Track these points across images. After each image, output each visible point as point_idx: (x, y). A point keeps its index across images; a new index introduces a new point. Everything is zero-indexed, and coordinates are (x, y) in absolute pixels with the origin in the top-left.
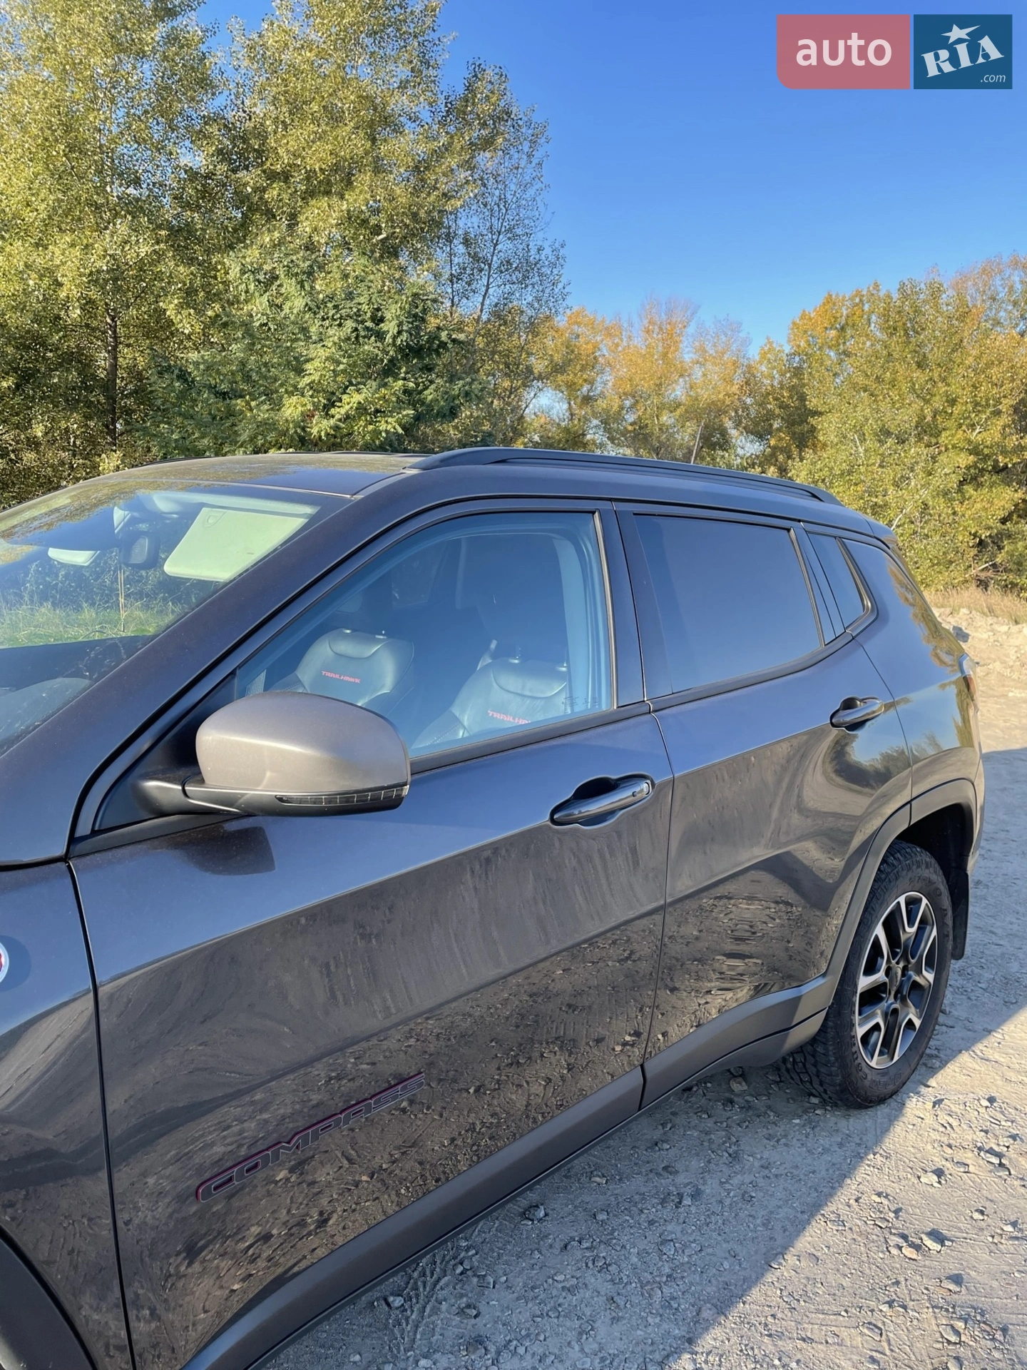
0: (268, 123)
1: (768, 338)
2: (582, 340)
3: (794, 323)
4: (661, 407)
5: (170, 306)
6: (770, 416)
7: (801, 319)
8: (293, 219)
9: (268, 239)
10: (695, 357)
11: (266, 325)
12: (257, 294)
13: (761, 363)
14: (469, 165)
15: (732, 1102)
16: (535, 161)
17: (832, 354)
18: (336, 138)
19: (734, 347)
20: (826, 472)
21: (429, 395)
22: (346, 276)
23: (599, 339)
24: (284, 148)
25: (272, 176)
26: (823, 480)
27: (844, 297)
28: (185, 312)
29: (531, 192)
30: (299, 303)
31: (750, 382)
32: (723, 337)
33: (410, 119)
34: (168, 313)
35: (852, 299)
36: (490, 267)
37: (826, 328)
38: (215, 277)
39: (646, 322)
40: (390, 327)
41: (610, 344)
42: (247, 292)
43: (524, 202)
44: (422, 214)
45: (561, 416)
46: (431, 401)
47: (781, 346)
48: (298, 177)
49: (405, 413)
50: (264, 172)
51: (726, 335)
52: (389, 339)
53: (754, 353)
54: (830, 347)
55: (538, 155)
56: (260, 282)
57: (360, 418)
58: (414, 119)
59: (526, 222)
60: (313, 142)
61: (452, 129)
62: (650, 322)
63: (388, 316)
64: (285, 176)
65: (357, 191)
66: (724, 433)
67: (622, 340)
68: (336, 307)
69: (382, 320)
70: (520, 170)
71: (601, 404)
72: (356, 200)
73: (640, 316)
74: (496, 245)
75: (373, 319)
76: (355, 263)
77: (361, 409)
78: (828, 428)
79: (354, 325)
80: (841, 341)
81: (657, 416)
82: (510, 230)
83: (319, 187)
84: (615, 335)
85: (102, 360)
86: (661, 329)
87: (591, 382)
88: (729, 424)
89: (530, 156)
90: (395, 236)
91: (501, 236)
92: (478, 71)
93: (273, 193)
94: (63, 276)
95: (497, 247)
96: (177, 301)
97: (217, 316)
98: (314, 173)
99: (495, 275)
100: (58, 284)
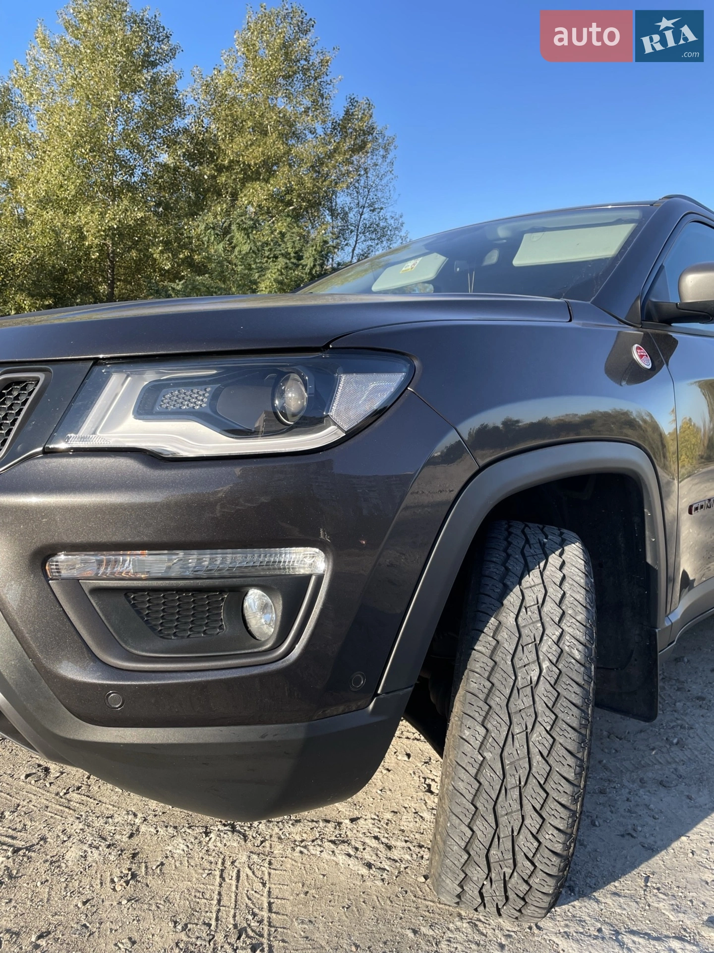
0: (219, 134)
5: (156, 252)
8: (235, 196)
9: (219, 209)
12: (215, 243)
14: (349, 163)
16: (388, 161)
18: (265, 143)
22: (273, 232)
24: (231, 150)
25: (220, 169)
28: (165, 255)
29: (384, 182)
30: (245, 248)
33: (311, 132)
34: (155, 256)
36: (358, 230)
38: (182, 234)
42: (208, 242)
43: (380, 187)
44: (321, 194)
48: (238, 169)
50: (216, 166)
52: (307, 270)
55: (390, 157)
56: (217, 235)
59: (382, 200)
60: (251, 145)
61: (337, 139)
63: (306, 255)
64: (229, 168)
65: (279, 178)
69: (302, 258)
70: (378, 167)
72: (279, 183)
74: (361, 215)
75: (296, 257)
79: (284, 261)
82: (370, 206)
83: (251, 175)
85: (104, 289)
89: (384, 157)
90: (301, 208)
91: (365, 209)
92: (353, 102)
93: (222, 179)
94: (87, 232)
95: (363, 216)
96: (160, 248)
97: (187, 257)
98: (249, 166)
99: (360, 235)
100: (83, 238)
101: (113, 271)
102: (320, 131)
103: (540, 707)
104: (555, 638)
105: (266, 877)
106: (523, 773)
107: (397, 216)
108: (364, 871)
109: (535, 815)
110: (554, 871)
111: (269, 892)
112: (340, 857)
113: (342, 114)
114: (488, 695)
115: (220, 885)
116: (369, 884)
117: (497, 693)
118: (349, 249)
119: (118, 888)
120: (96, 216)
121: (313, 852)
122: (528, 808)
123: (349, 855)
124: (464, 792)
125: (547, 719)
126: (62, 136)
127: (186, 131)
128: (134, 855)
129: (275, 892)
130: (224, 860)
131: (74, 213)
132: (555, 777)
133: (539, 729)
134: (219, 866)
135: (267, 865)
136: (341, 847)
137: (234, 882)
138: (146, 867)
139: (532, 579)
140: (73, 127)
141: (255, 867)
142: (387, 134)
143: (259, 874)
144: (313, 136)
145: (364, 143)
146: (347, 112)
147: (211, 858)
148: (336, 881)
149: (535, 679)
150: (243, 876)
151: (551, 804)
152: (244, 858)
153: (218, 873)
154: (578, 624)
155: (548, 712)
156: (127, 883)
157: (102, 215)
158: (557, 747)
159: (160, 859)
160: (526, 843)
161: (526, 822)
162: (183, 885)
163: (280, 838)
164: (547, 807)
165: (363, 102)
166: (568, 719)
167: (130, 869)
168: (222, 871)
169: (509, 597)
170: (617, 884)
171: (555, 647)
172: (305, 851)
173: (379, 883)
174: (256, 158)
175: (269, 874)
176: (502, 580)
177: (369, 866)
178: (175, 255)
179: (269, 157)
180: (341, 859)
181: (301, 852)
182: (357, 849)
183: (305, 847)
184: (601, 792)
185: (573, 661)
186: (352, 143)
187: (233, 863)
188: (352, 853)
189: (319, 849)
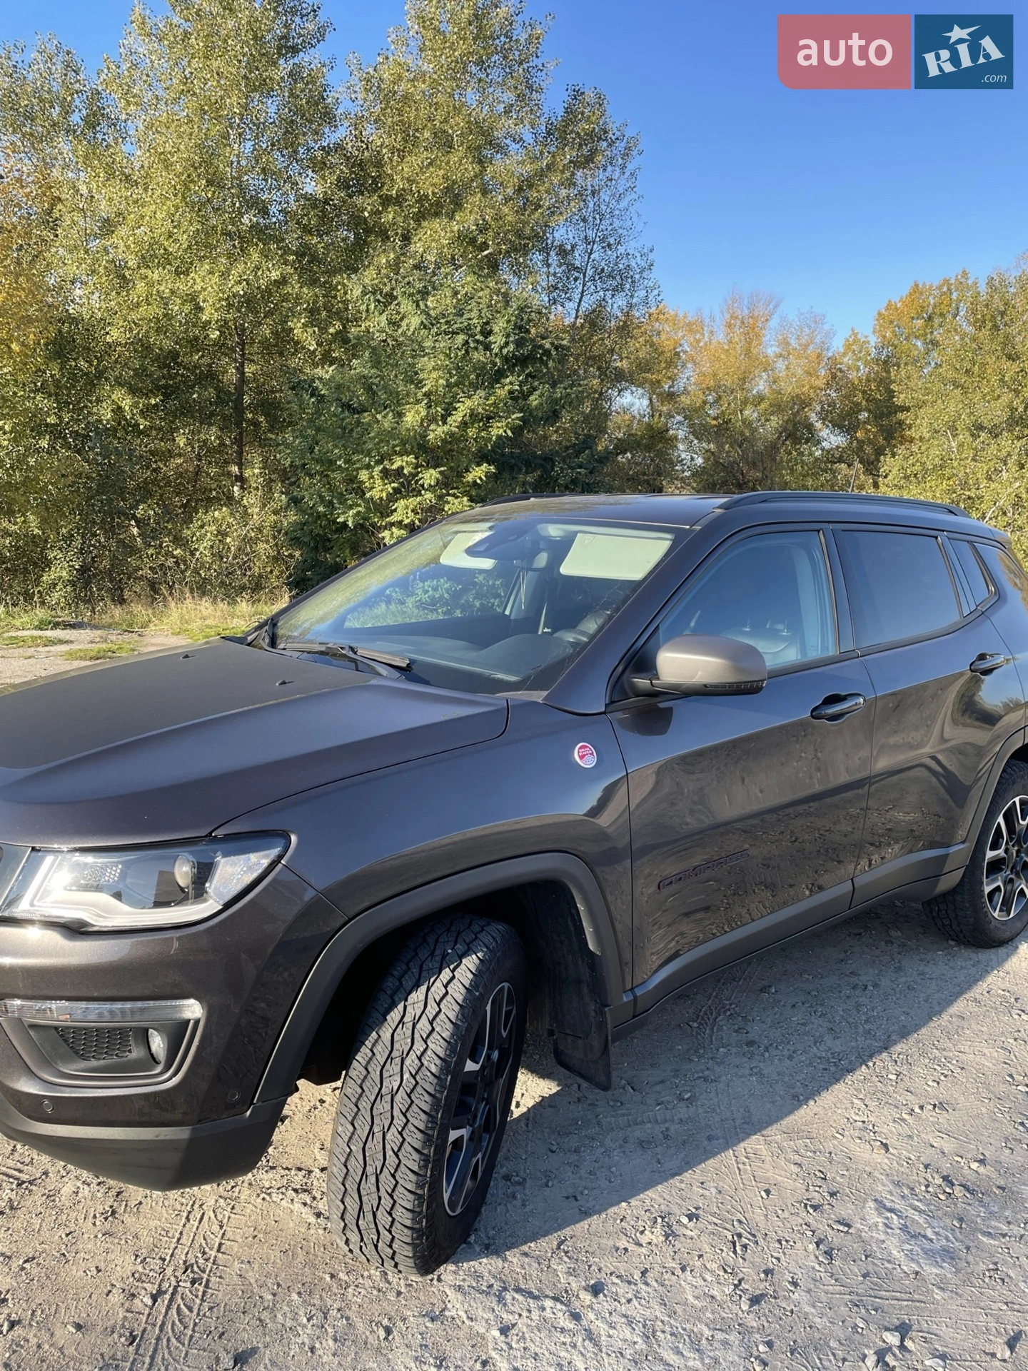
0: (384, 151)
1: (853, 330)
2: (663, 337)
3: (880, 314)
4: (745, 402)
5: (298, 327)
6: (857, 409)
7: (887, 309)
8: (406, 239)
9: (384, 261)
10: (778, 350)
11: (385, 341)
12: (376, 313)
13: (844, 354)
14: (571, 183)
15: (892, 942)
16: (628, 173)
17: (919, 344)
18: (448, 163)
19: (818, 340)
20: (918, 468)
21: (534, 400)
22: (456, 293)
23: (680, 334)
24: (401, 174)
25: (386, 201)
26: (915, 475)
27: (931, 286)
28: (310, 330)
29: (623, 204)
30: (415, 321)
31: (836, 376)
32: (806, 329)
33: (514, 141)
34: (295, 331)
35: (940, 288)
36: (585, 276)
37: (913, 318)
38: (335, 297)
39: (727, 316)
40: (497, 340)
41: (692, 340)
42: (367, 311)
43: (617, 213)
44: (527, 231)
45: (642, 412)
46: (536, 407)
47: (866, 337)
48: (411, 200)
49: (513, 417)
50: (380, 197)
51: (809, 327)
52: (496, 350)
53: (837, 345)
54: (917, 337)
55: (630, 167)
56: (379, 301)
57: (473, 424)
58: (518, 140)
59: (621, 231)
60: (427, 167)
61: (553, 149)
62: (732, 316)
63: (496, 329)
64: (398, 200)
65: (467, 211)
66: (810, 427)
67: (703, 335)
68: (447, 322)
69: (490, 333)
70: (614, 182)
71: (685, 400)
72: (467, 220)
73: (722, 312)
74: (591, 254)
75: (482, 333)
76: (464, 280)
77: (474, 416)
78: (920, 424)
79: (466, 338)
80: (928, 331)
81: (741, 411)
82: (603, 240)
83: (429, 210)
84: (697, 331)
85: (231, 375)
86: (743, 323)
87: (672, 378)
88: (813, 417)
89: (623, 167)
90: (500, 252)
91: (595, 246)
92: (578, 94)
93: (388, 217)
94: (204, 301)
95: (592, 256)
96: (303, 321)
97: (338, 333)
98: (427, 196)
99: (589, 284)
100: (199, 309)
101: (242, 350)
102: (528, 138)
103: (396, 1112)
104: (419, 1053)
105: (225, 1221)
106: (379, 1165)
107: (645, 251)
108: (312, 1220)
109: (388, 1197)
110: (409, 1240)
111: (224, 1234)
112: (296, 1205)
113: (561, 112)
114: (359, 1099)
115: (184, 1226)
116: (312, 1231)
117: (365, 1098)
118: (571, 306)
119: (98, 1223)
120: (215, 278)
121: (275, 1199)
122: (383, 1192)
123: (305, 1204)
124: (337, 1175)
125: (400, 1122)
126: (168, 166)
127: (339, 147)
128: (119, 1194)
129: (228, 1235)
130: (194, 1202)
131: (187, 273)
132: (402, 1168)
133: (393, 1129)
134: (189, 1208)
135: (229, 1210)
136: (301, 1195)
137: (196, 1224)
138: (126, 1205)
139: (417, 996)
140: (183, 151)
141: (218, 1211)
142: (629, 133)
143: (220, 1217)
144: (518, 146)
145: (594, 152)
146: (568, 110)
147: (184, 1200)
148: (285, 1227)
149: (395, 1088)
150: (206, 1217)
151: (399, 1188)
152: (212, 1202)
153: (185, 1214)
154: (442, 1040)
155: (402, 1117)
156: (106, 1219)
157: (225, 275)
158: (406, 1144)
159: (139, 1199)
160: (384, 1219)
161: (382, 1202)
162: (153, 1224)
163: (250, 1184)
164: (397, 1192)
165: (590, 96)
166: (417, 1123)
167: (111, 1207)
168: (190, 1212)
169: (392, 1013)
170: (532, 1245)
171: (417, 1061)
172: (267, 1198)
173: (321, 1232)
174: (434, 185)
175: (229, 1218)
176: (392, 997)
177: (318, 1215)
178: (323, 330)
179: (454, 182)
180: (297, 1207)
181: (264, 1199)
182: (314, 1198)
183: (269, 1194)
184: (575, 1151)
185: (429, 1074)
186: (575, 154)
187: (201, 1206)
188: (309, 1202)
189: (281, 1196)
